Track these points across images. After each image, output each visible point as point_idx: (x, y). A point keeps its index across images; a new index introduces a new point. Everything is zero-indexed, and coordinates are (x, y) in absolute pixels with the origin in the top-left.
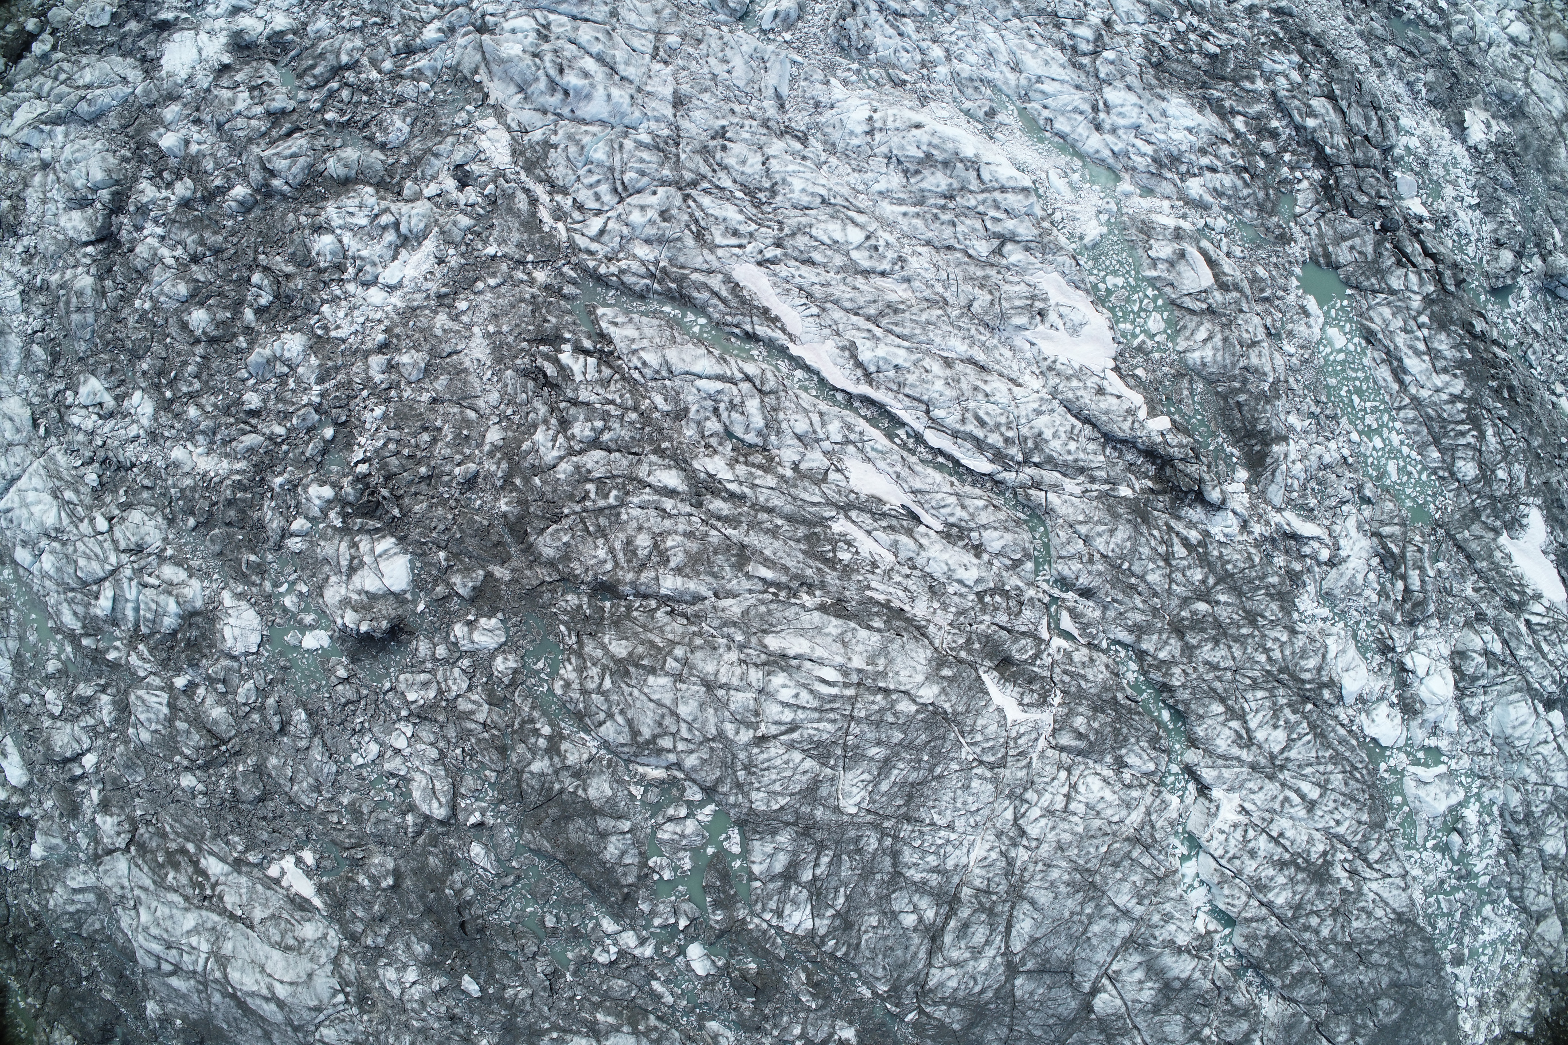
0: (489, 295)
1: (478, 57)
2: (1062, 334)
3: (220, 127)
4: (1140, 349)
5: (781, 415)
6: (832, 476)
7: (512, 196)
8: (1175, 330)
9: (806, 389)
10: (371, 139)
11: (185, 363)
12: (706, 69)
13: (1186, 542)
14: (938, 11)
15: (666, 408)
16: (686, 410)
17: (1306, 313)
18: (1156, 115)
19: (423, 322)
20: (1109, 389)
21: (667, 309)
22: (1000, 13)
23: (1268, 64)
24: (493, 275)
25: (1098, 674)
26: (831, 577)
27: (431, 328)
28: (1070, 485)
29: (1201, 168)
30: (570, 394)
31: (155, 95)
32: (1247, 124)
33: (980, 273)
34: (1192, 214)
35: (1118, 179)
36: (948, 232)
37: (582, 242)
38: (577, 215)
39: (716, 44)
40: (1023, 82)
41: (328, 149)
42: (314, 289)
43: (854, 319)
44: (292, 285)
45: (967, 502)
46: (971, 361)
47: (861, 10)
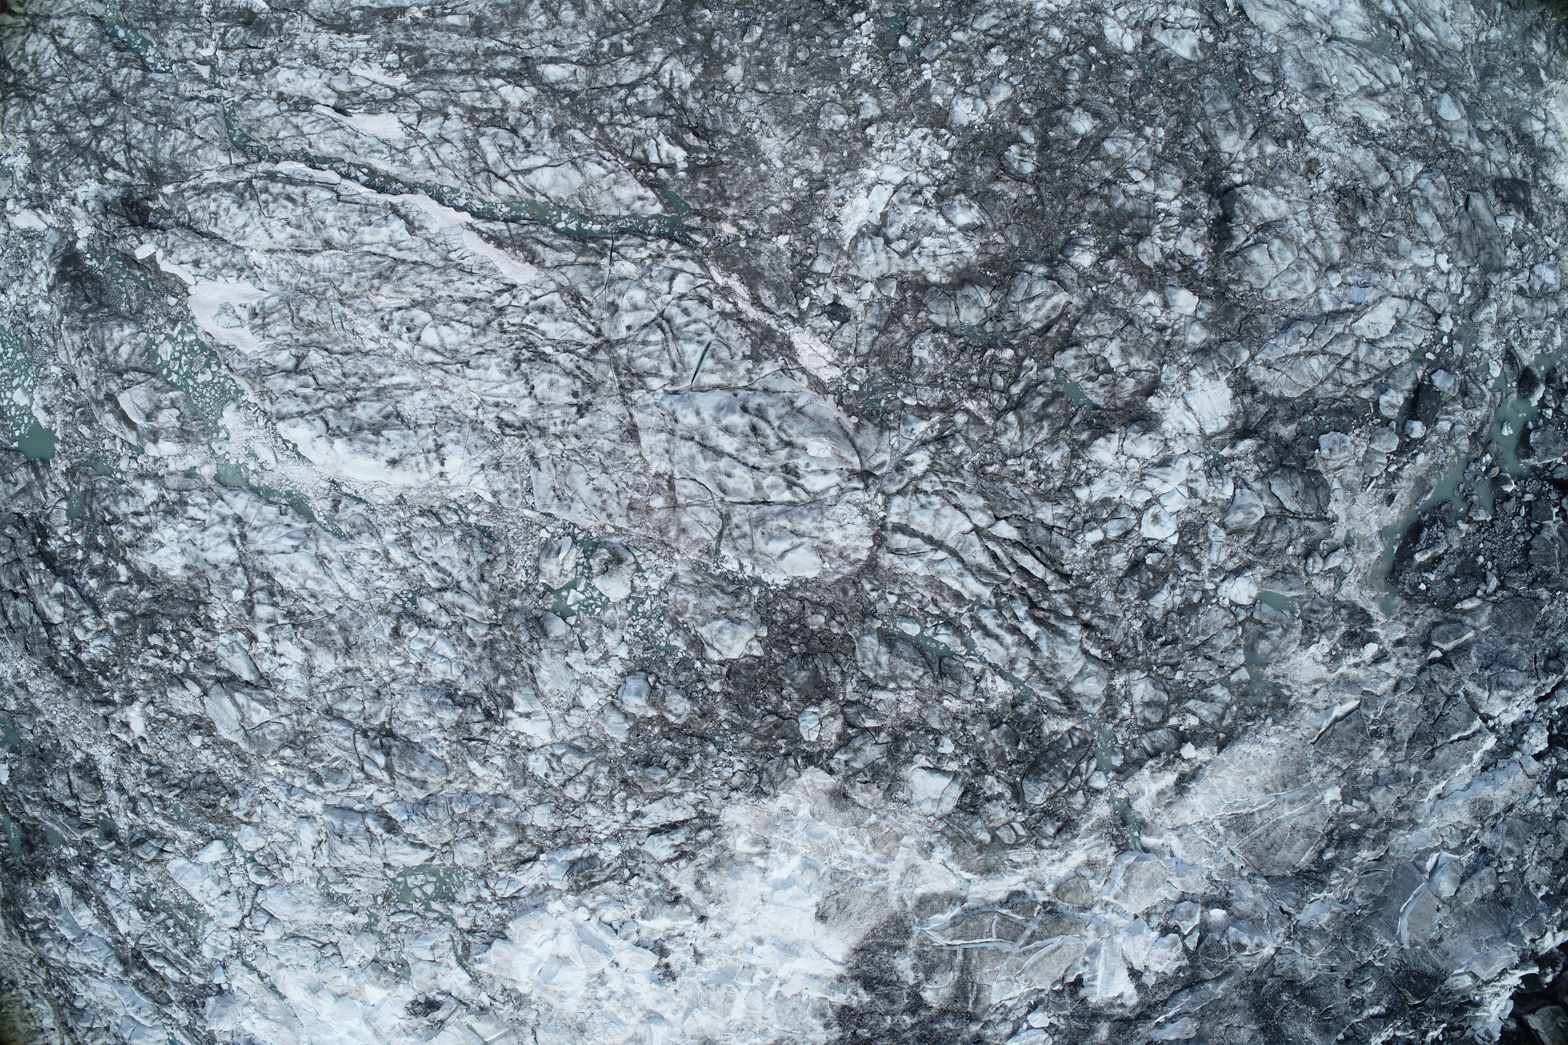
0: (775, 198)
1: (859, 441)
2: (235, 302)
3: (1130, 322)
4: (174, 322)
5: (465, 154)
6: (412, 119)
7: (779, 302)
8: (150, 352)
9: (453, 190)
10: (953, 336)
11: (1084, 80)
12: (616, 477)
13: (116, 166)
14: (409, 605)
15: (571, 131)
16: (552, 135)
17: (47, 410)
18: (190, 548)
19: (834, 158)
20: (189, 267)
21: (597, 228)
22: (347, 613)
23: (107, 642)
24: (773, 217)
25: (172, 36)
26: (399, 37)
27: (823, 153)
28: (212, 177)
29: (148, 513)
30: (666, 122)
31: (1223, 351)
32: (118, 576)
33: (315, 336)
34: (149, 466)
35: (217, 478)
36: (349, 367)
37: (692, 266)
38: (705, 292)
39: (613, 507)
40: (311, 545)
41: (997, 318)
42: (964, 172)
43: (415, 258)
44: (989, 170)
45: (294, 132)
46: (308, 253)
47: (475, 577)
